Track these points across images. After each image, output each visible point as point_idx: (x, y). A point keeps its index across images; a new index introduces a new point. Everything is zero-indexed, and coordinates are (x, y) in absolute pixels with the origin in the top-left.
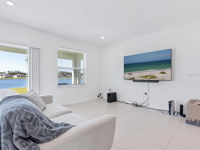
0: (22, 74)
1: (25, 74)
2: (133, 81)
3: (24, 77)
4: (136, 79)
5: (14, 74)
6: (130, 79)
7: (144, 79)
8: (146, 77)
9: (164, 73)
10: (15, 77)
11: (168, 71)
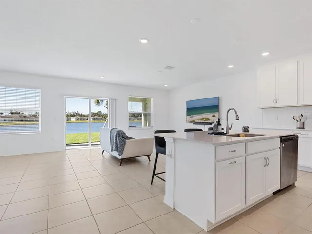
0: (81, 115)
1: (84, 116)
2: (194, 124)
3: (84, 120)
4: (195, 121)
5: (72, 116)
6: (191, 122)
7: (202, 122)
8: (203, 119)
9: (214, 116)
10: (73, 120)
11: (217, 114)
